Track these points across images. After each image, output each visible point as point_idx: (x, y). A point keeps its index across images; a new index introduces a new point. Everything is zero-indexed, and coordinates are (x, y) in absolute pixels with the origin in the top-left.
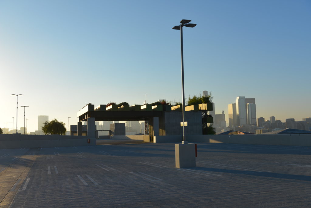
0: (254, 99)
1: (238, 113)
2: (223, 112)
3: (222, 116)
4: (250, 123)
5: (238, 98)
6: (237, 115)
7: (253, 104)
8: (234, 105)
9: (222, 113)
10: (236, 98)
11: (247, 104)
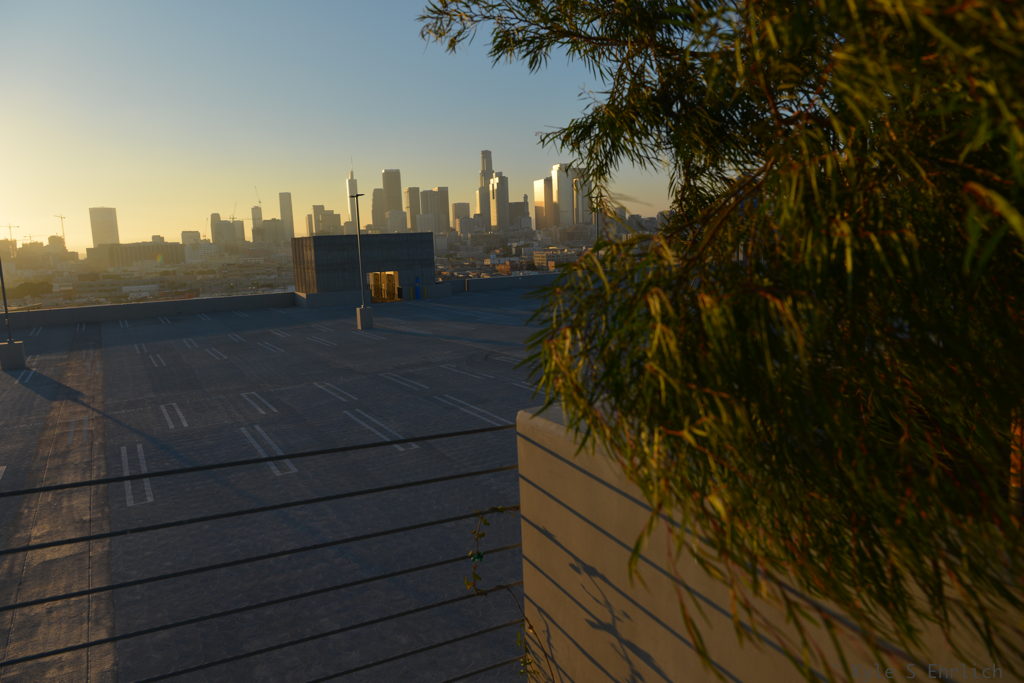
1: (555, 199)
2: (526, 197)
3: (522, 207)
4: (581, 220)
5: (556, 168)
6: (555, 204)
8: (548, 182)
9: (522, 200)
10: (552, 168)
11: (574, 181)
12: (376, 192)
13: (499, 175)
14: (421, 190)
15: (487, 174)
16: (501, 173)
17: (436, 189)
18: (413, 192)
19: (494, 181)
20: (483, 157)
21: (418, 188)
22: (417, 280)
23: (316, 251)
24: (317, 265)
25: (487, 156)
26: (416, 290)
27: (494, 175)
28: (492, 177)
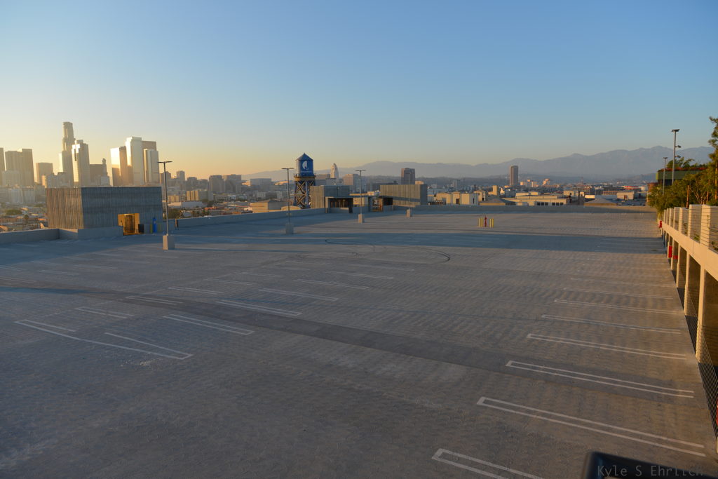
0: (155, 143)
1: (129, 163)
2: (104, 161)
3: (101, 168)
5: (129, 139)
6: (129, 167)
7: (153, 150)
8: (123, 150)
9: (101, 163)
10: (126, 140)
11: (145, 150)
13: (80, 142)
14: (5, 151)
15: (69, 140)
16: (82, 141)
17: (20, 150)
19: (76, 147)
20: (65, 128)
21: (1, 149)
22: (154, 219)
23: (83, 198)
24: (84, 209)
25: (68, 126)
26: (154, 226)
27: (76, 142)
28: (74, 144)
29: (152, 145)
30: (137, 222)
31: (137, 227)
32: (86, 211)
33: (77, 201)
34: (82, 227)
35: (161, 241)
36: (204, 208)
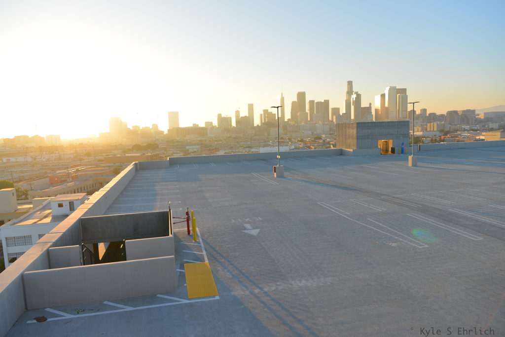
0: (406, 89)
1: (386, 105)
2: (370, 104)
3: (369, 109)
4: (400, 116)
5: (388, 89)
6: (387, 107)
7: (404, 95)
8: (383, 96)
9: (368, 106)
10: (385, 89)
11: (398, 95)
12: (293, 103)
13: (357, 93)
14: (315, 102)
15: (350, 92)
16: (357, 92)
17: (323, 101)
18: (312, 102)
19: (354, 96)
20: (348, 84)
21: (314, 101)
22: (403, 144)
23: (357, 129)
24: (357, 136)
25: (350, 83)
26: (402, 149)
27: (354, 93)
28: (353, 94)
29: (403, 91)
30: (391, 146)
31: (390, 150)
32: (359, 137)
33: (353, 132)
34: (355, 148)
35: (407, 160)
36: (440, 137)
